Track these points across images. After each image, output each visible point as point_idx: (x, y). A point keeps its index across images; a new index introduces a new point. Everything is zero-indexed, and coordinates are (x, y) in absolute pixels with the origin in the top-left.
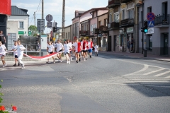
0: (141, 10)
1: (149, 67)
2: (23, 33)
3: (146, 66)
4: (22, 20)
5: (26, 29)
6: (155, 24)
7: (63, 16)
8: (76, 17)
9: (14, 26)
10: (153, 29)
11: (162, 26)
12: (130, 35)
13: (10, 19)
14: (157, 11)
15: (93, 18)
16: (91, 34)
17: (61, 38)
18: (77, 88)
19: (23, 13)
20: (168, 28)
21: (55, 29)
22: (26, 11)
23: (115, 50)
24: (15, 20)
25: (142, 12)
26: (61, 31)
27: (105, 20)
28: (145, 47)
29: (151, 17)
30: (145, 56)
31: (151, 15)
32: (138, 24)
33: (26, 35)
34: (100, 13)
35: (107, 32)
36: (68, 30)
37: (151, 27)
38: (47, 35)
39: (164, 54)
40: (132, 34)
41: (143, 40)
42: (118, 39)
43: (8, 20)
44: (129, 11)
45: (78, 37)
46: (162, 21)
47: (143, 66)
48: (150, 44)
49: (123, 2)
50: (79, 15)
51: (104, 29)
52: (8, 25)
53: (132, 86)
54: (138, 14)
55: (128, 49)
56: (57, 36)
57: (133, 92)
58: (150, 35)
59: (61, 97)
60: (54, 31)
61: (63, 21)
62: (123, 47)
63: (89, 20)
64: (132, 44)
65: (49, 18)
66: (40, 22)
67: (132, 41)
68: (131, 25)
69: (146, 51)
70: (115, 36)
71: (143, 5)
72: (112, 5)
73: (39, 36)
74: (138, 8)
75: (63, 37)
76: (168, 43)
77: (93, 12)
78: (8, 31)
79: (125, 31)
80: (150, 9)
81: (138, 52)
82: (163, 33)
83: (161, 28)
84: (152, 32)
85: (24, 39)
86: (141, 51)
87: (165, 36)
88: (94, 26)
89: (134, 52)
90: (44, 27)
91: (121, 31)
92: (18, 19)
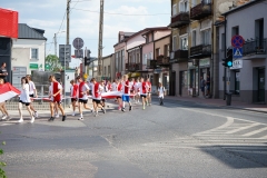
0: (222, 31)
1: (235, 121)
2: (36, 66)
3: (231, 119)
4: (35, 46)
5: (41, 61)
6: (244, 54)
7: (101, 40)
8: (120, 42)
9: (22, 56)
10: (240, 61)
11: (255, 56)
12: (205, 71)
13: (16, 45)
14: (248, 33)
15: (147, 43)
16: (144, 69)
17: (96, 74)
18: (121, 154)
19: (37, 35)
20: (264, 59)
21: (87, 61)
22: (42, 32)
23: (180, 93)
24: (24, 46)
25: (224, 35)
26: (96, 63)
27: (166, 46)
28: (228, 89)
29: (238, 41)
30: (229, 104)
31: (237, 40)
32: (218, 54)
33: (41, 70)
34: (158, 35)
35: (168, 66)
36: (107, 63)
37: (237, 57)
38: (75, 70)
39: (259, 100)
40: (208, 69)
41: (225, 78)
42: (187, 77)
43: (14, 46)
44: (203, 32)
45: (123, 72)
46: (256, 48)
47: (226, 120)
48: (237, 84)
49: (195, 19)
50: (125, 38)
51: (163, 61)
52: (14, 54)
53: (207, 152)
54: (218, 38)
55: (201, 93)
56: (91, 71)
57: (210, 161)
58: (236, 71)
59: (96, 168)
60: (86, 64)
61: (100, 48)
62: (194, 90)
63: (141, 47)
64: (208, 84)
65: (79, 43)
66: (64, 50)
67: (209, 79)
68: (207, 55)
69: (230, 96)
70: (181, 73)
71: (225, 23)
72: (177, 23)
73: (63, 72)
74: (218, 29)
75: (100, 74)
76: (264, 83)
77: (147, 35)
78: (14, 64)
79: (197, 64)
80: (236, 29)
81: (217, 97)
82: (257, 68)
83: (253, 60)
84: (240, 67)
85: (38, 76)
86: (222, 95)
87: (259, 72)
88: (148, 55)
89: (211, 97)
90: (69, 57)
91: (190, 64)
92: (29, 45)
